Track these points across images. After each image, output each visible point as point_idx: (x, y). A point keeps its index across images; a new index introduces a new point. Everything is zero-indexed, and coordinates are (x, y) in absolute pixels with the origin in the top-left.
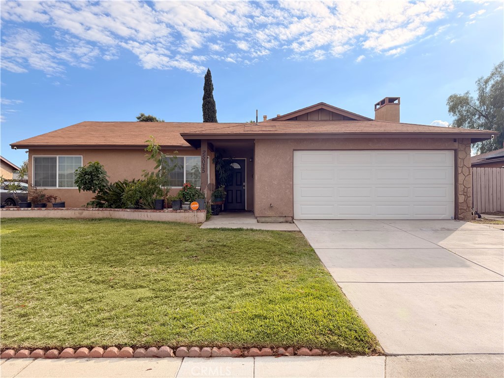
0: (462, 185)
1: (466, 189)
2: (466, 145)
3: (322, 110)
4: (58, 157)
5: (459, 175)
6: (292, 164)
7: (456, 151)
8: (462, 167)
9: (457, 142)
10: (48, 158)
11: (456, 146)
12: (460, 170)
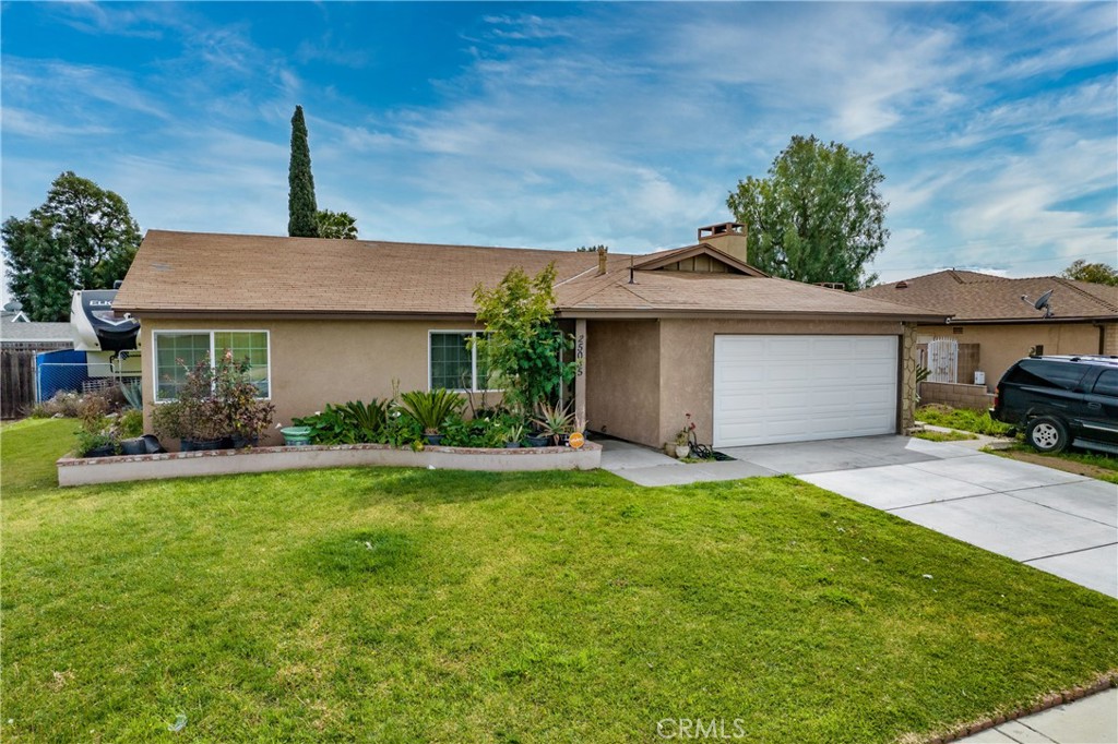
0: (907, 386)
1: (911, 391)
2: (912, 329)
3: (701, 255)
4: (212, 332)
5: (905, 371)
6: (712, 358)
8: (908, 360)
10: (190, 336)
11: (903, 330)
12: (905, 364)
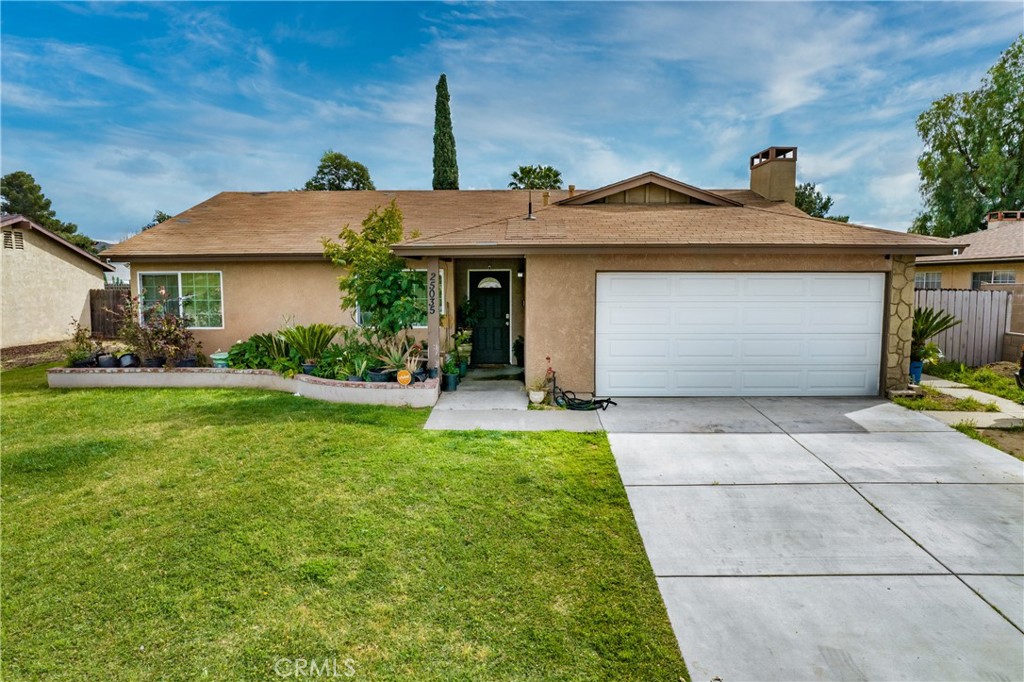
0: (896, 337)
1: (901, 343)
2: (906, 264)
3: (650, 185)
4: (179, 273)
5: (892, 318)
6: (593, 298)
7: (888, 274)
8: (898, 304)
9: (891, 259)
10: (164, 276)
11: (889, 265)
12: (893, 309)
